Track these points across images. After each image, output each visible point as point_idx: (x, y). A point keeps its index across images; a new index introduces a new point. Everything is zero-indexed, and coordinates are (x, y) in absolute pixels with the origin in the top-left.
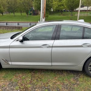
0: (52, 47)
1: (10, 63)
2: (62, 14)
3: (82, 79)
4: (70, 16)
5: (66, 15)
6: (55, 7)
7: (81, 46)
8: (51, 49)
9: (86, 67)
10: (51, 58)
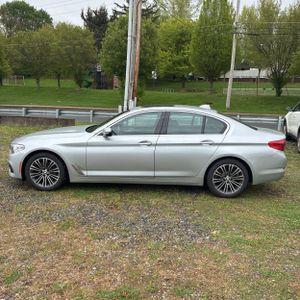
0: (156, 145)
1: (85, 173)
2: (183, 87)
3: (204, 200)
4: (206, 93)
5: (194, 91)
6: (163, 67)
7: (200, 144)
8: (153, 148)
9: (208, 179)
10: (154, 163)
